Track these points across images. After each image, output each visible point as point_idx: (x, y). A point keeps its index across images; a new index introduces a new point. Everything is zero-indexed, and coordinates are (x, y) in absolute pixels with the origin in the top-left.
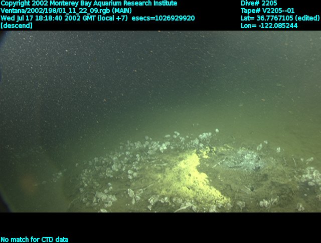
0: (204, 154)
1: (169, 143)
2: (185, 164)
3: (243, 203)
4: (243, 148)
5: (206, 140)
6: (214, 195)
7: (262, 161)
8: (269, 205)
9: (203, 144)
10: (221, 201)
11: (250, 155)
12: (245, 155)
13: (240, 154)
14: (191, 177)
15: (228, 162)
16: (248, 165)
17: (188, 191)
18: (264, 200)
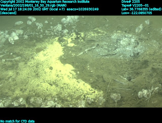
0: (69, 42)
1: (21, 32)
2: (45, 55)
3: (118, 95)
4: (119, 31)
5: (71, 25)
6: (82, 89)
7: (142, 45)
8: (149, 94)
9: (67, 29)
10: (92, 96)
11: (127, 39)
12: (120, 40)
13: (114, 39)
14: (52, 70)
15: (99, 50)
16: (124, 51)
17: (50, 88)
18: (143, 89)
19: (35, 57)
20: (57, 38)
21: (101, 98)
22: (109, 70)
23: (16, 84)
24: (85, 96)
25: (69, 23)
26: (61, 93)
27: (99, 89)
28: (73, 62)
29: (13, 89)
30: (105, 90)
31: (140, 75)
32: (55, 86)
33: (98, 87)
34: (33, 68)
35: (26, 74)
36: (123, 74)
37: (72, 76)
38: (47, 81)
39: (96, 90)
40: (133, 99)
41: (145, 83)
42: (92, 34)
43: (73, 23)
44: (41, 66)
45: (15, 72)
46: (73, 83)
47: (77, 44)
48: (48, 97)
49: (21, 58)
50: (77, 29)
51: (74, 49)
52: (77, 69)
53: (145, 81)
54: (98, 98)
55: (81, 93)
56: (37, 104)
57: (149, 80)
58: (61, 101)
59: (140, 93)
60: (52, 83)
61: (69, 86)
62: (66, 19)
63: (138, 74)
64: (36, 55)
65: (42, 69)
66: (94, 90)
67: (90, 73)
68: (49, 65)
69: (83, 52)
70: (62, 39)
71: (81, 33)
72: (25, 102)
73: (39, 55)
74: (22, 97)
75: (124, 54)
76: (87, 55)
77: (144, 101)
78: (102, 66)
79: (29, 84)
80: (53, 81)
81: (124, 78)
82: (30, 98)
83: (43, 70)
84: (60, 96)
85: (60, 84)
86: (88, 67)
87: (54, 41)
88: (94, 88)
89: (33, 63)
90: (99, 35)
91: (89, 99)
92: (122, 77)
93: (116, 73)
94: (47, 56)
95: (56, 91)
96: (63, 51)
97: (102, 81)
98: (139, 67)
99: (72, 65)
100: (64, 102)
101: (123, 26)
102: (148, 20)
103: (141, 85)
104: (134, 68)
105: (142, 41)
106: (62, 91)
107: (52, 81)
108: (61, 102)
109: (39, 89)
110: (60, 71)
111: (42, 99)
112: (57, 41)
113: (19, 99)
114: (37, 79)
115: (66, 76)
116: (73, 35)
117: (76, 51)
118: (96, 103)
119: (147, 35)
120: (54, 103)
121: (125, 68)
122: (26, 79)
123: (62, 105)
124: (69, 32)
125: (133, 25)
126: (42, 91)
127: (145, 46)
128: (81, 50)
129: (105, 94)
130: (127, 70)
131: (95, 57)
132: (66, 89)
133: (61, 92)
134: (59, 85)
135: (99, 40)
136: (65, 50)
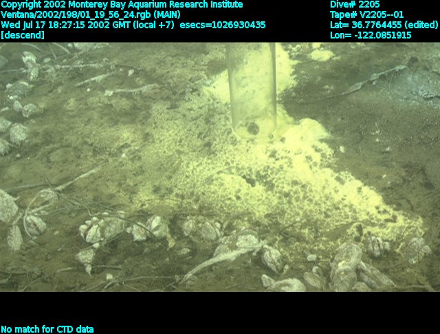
10: (384, 230)
14: (256, 136)
17: (247, 191)
19: (205, 90)
21: (418, 241)
23: (141, 171)
24: (360, 229)
26: (283, 213)
29: (132, 184)
32: (264, 188)
33: (409, 202)
34: (195, 124)
35: (173, 140)
37: (322, 160)
39: (401, 212)
44: (223, 120)
45: (139, 133)
46: (324, 183)
48: (240, 221)
49: (160, 89)
52: (338, 138)
55: (348, 218)
56: (203, 239)
58: (281, 237)
60: (254, 177)
61: (308, 191)
64: (208, 82)
65: (224, 128)
66: (391, 211)
67: (383, 153)
69: (361, 84)
72: (168, 230)
73: (216, 83)
74: (159, 215)
79: (181, 172)
80: (258, 169)
82: (181, 219)
83: (229, 133)
85: (280, 181)
86: (377, 132)
88: (394, 206)
89: (195, 107)
91: (373, 242)
100: (291, 243)
106: (286, 206)
107: (253, 171)
108: (282, 240)
109: (213, 193)
111: (222, 224)
113: (149, 220)
114: (205, 158)
115: (302, 157)
118: (398, 257)
120: (259, 241)
122: (172, 156)
123: (282, 250)
126: (223, 199)
131: (401, 100)
132: (297, 199)
133: (283, 207)
134: (276, 184)
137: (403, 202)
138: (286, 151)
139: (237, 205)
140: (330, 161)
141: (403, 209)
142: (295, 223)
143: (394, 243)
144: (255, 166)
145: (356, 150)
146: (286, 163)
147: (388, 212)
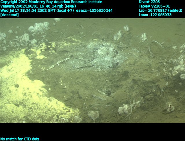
0: (38, 54)
3: (96, 112)
4: (95, 39)
5: (40, 33)
6: (54, 108)
7: (121, 55)
8: (130, 109)
9: (36, 39)
10: (66, 115)
11: (105, 48)
12: (98, 49)
13: (90, 49)
15: (73, 61)
16: (103, 62)
17: (16, 109)
18: (124, 104)
20: (23, 50)
21: (77, 117)
22: (86, 84)
24: (58, 116)
25: (38, 31)
27: (75, 107)
28: (43, 78)
30: (81, 107)
31: (120, 88)
32: (23, 107)
33: (74, 104)
36: (102, 88)
37: (43, 94)
38: (12, 101)
39: (71, 108)
40: (113, 116)
41: (126, 97)
42: (65, 43)
43: (42, 32)
47: (48, 56)
50: (47, 39)
51: (44, 62)
52: (48, 86)
53: (126, 94)
54: (73, 118)
57: (130, 93)
59: (120, 109)
60: (18, 104)
61: (38, 105)
62: (34, 27)
63: (117, 87)
66: (68, 108)
68: (14, 82)
69: (54, 65)
70: (29, 51)
71: (52, 43)
75: (102, 65)
76: (59, 68)
77: (126, 117)
78: (77, 80)
80: (20, 100)
81: (102, 93)
84: (28, 118)
87: (20, 54)
88: (69, 106)
90: (72, 44)
91: (62, 120)
92: (100, 91)
93: (93, 87)
94: (12, 71)
95: (23, 113)
96: (31, 65)
97: (77, 97)
98: (119, 79)
99: (41, 81)
101: (99, 33)
102: (127, 26)
103: (122, 99)
104: (114, 81)
105: (121, 49)
106: (31, 112)
107: (18, 101)
110: (28, 89)
112: (23, 54)
116: (42, 45)
117: (46, 65)
119: (126, 43)
121: (103, 81)
124: (38, 42)
125: (110, 32)
127: (124, 55)
128: (52, 63)
129: (81, 113)
130: (106, 83)
131: (68, 70)
132: (35, 109)
134: (27, 105)
135: (74, 51)
136: (34, 64)
137: (72, 104)
138: (30, 93)
139: (13, 115)
140: (46, 94)
141: (72, 107)
142: (35, 118)
143: (70, 119)
144: (19, 100)
145: (55, 89)
146: (30, 97)
147: (67, 109)
